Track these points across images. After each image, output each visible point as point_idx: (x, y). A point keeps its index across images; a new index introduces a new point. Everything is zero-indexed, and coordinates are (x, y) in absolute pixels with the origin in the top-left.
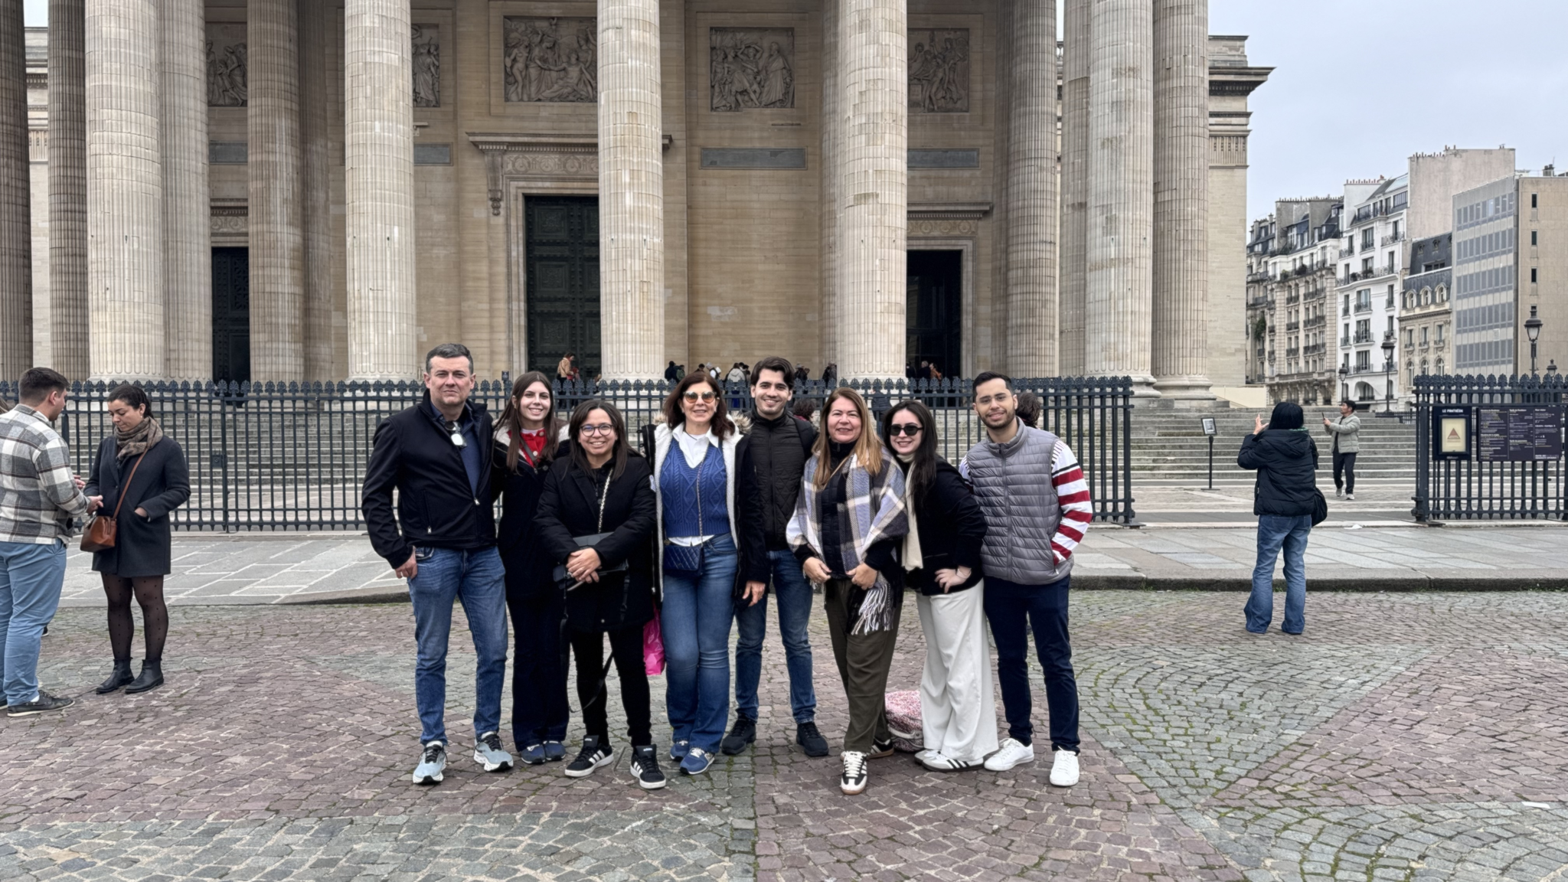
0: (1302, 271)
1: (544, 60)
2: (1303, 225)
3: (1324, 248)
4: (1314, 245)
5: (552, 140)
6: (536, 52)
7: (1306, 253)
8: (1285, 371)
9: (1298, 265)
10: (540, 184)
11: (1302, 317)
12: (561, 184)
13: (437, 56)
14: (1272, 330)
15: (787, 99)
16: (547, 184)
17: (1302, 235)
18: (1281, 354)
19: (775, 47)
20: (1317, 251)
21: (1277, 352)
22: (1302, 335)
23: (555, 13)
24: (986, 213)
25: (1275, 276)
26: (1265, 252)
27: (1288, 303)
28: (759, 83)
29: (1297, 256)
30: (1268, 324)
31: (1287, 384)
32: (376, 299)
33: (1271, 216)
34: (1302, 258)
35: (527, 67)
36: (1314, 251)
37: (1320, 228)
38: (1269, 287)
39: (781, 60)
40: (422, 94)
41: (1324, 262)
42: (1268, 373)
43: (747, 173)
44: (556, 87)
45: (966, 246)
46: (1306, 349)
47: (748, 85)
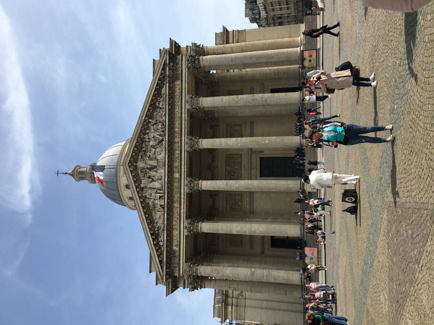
0: (265, 8)
1: (234, 173)
2: (252, 10)
3: (259, 4)
4: (258, 6)
5: (249, 170)
6: (232, 174)
7: (260, 8)
8: (293, 10)
9: (264, 10)
10: (258, 173)
11: (278, 7)
12: (258, 169)
13: (232, 194)
14: (281, 14)
15: (240, 125)
16: (258, 172)
17: (255, 9)
18: (288, 11)
19: (230, 128)
20: (259, 5)
21: (288, 12)
22: (283, 6)
23: (225, 171)
24: (263, 84)
25: (266, 16)
26: (259, 19)
27: (274, 11)
28: (237, 131)
29: (261, 10)
30: (280, 16)
31: (297, 9)
32: (285, 185)
33: (249, 18)
34: (261, 9)
35: (235, 176)
36: (259, 6)
37: (254, 5)
38: (269, 17)
39: (233, 127)
40: (240, 198)
41: (263, 3)
42: (294, 14)
43: (255, 133)
44: (239, 170)
45: (270, 88)
46: (287, 5)
47: (237, 134)
